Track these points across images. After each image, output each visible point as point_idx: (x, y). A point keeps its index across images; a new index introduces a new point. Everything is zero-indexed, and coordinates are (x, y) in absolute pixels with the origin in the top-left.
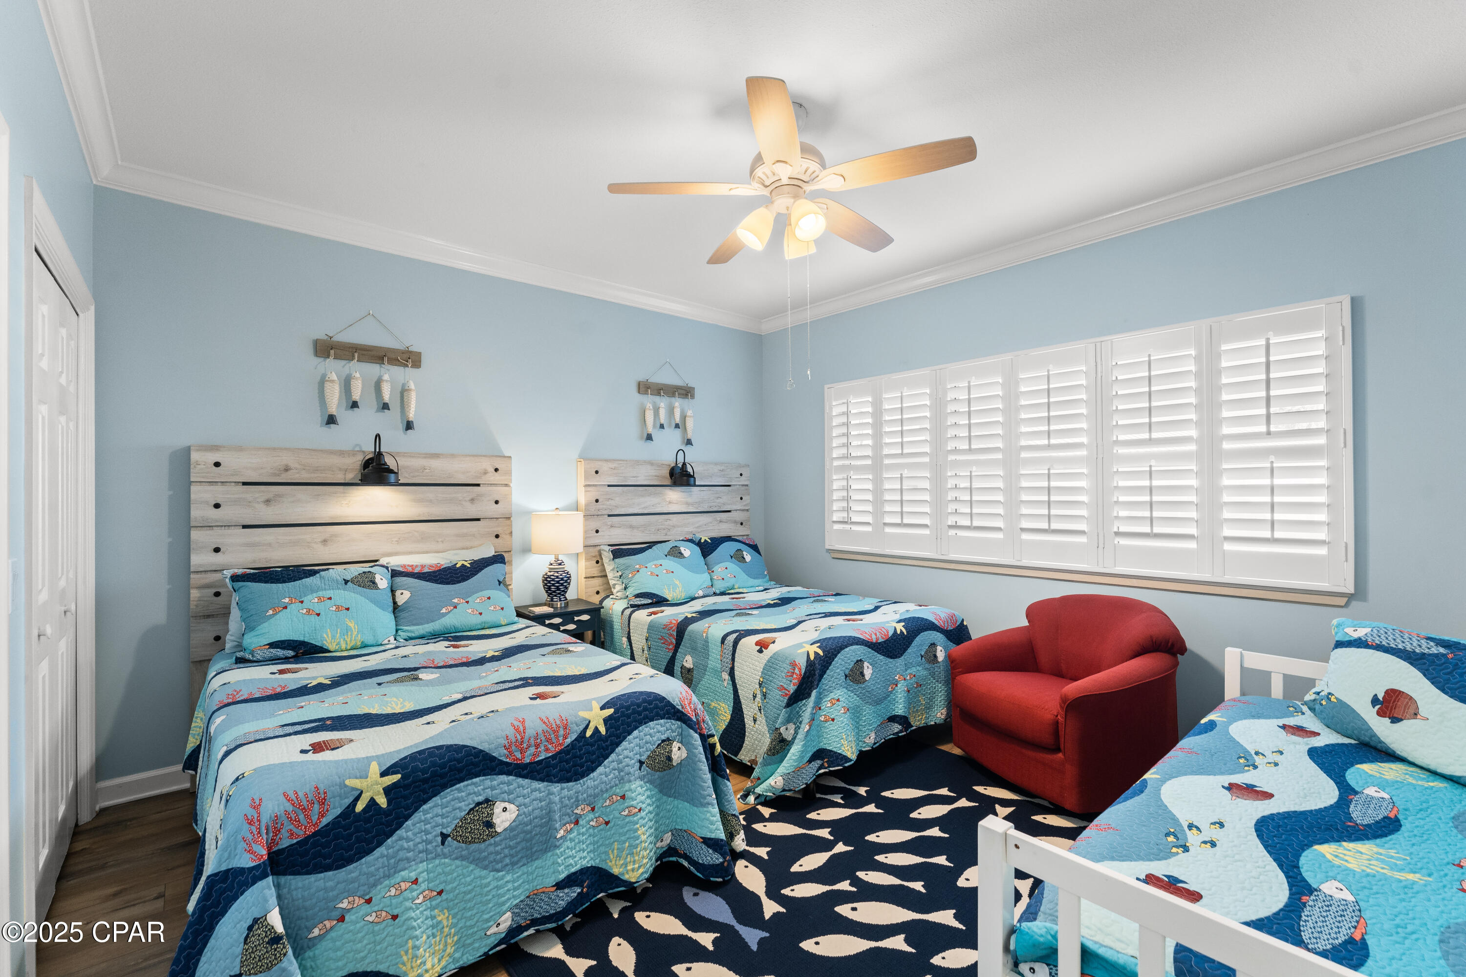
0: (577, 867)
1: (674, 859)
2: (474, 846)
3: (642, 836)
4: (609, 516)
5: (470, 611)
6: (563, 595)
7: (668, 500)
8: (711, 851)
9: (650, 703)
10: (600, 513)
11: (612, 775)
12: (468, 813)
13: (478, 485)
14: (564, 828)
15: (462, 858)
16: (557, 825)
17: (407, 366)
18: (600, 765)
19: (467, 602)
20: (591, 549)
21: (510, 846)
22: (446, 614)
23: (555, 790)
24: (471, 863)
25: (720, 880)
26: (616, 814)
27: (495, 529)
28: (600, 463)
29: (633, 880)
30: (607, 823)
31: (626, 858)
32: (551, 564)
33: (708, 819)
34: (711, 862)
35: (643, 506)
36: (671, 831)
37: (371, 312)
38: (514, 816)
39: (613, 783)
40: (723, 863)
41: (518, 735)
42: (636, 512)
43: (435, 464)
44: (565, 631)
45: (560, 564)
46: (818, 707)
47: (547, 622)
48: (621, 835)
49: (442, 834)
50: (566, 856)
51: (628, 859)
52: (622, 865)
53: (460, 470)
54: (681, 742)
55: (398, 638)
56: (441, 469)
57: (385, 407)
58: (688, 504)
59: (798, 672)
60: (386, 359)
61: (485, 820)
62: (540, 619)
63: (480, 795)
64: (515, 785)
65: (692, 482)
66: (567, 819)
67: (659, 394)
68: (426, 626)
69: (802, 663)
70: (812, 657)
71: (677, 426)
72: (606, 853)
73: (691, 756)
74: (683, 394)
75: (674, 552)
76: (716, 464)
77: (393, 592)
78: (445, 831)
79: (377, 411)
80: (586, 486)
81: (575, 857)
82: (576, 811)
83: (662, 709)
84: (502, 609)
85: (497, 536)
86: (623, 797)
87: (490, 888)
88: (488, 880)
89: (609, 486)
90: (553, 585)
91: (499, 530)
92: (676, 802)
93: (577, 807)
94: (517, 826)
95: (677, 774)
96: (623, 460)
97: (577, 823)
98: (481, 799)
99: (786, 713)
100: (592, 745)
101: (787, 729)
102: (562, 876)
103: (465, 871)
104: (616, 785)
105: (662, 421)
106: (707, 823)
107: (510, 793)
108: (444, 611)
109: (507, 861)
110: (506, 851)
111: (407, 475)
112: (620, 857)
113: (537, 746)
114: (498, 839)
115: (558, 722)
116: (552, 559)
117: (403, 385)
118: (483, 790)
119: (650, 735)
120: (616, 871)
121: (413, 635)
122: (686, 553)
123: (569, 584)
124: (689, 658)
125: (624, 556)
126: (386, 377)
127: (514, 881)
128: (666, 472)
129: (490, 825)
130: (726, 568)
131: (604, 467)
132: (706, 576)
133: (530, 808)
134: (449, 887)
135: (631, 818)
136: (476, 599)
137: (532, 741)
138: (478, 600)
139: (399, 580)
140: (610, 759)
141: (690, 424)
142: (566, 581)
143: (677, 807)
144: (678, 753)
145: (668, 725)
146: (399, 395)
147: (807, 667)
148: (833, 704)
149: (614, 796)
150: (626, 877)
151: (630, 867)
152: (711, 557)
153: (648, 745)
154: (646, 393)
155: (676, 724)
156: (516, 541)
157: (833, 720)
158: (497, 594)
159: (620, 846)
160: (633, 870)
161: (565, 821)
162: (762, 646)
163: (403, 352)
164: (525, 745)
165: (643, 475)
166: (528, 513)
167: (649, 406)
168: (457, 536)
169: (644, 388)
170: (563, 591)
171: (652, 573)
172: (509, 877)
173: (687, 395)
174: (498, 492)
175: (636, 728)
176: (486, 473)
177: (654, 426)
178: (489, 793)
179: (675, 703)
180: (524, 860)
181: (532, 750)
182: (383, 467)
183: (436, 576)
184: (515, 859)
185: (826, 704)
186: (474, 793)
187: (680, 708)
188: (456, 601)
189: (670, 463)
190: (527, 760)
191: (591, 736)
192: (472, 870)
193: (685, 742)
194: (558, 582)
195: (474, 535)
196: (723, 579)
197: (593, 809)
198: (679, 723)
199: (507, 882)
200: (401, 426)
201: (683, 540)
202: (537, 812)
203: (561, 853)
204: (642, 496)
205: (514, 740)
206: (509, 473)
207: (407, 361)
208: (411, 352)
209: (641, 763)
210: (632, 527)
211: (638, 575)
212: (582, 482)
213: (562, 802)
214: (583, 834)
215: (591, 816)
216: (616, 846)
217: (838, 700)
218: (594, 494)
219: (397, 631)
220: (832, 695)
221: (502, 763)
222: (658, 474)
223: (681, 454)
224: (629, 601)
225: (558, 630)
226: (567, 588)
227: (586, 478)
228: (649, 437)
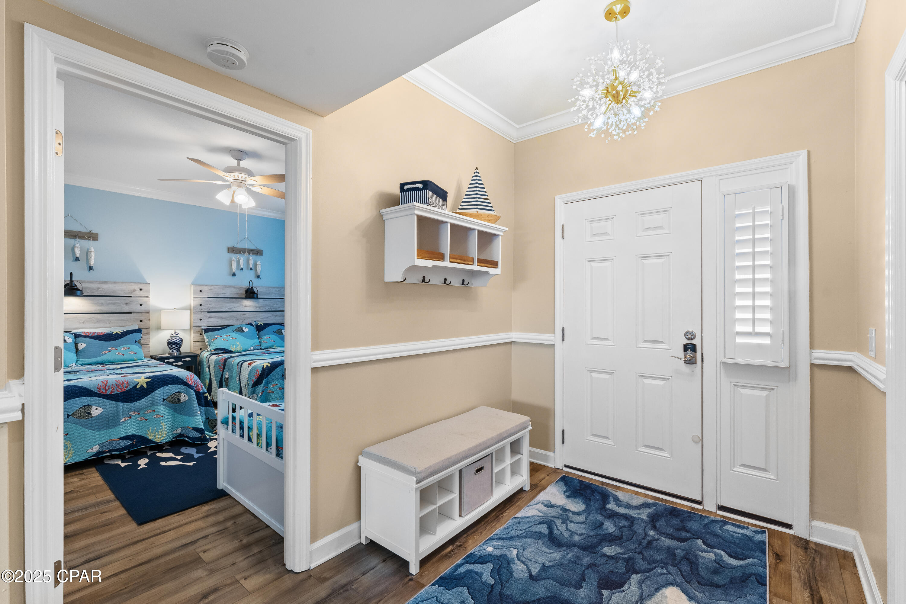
0: (131, 434)
1: (183, 438)
2: (81, 420)
3: (163, 426)
4: (208, 312)
5: (118, 353)
6: (179, 349)
7: (244, 305)
8: (195, 432)
9: (171, 378)
10: (202, 311)
11: (149, 403)
12: (80, 409)
13: (131, 297)
14: (124, 418)
15: (77, 424)
16: (121, 417)
17: (90, 240)
18: (143, 398)
19: (117, 349)
20: (197, 328)
21: (98, 422)
22: (104, 354)
23: (121, 405)
24: (80, 426)
25: (200, 443)
26: (151, 417)
27: (141, 318)
28: (202, 287)
29: (158, 442)
30: (146, 420)
31: (155, 433)
32: (172, 335)
33: (195, 421)
34: (195, 436)
35: (229, 308)
36: (181, 427)
37: (69, 214)
38: (101, 412)
39: (149, 405)
40: (201, 436)
41: (104, 384)
42: (224, 311)
43: (105, 286)
44: (176, 366)
45: (177, 335)
46: (266, 386)
47: (166, 361)
48: (153, 425)
49: (67, 414)
50: (124, 429)
51: (156, 434)
52: (153, 436)
53: (120, 289)
54: (186, 394)
55: (77, 364)
56: (108, 288)
57: (77, 259)
58: (256, 307)
59: (258, 373)
60: (77, 237)
61: (87, 411)
62: (162, 359)
63: (86, 403)
64: (102, 401)
65: (256, 297)
66: (125, 415)
67: (240, 253)
68: (93, 359)
69: (260, 370)
70: (265, 367)
71: (251, 269)
72: (146, 431)
73: (190, 399)
74: (255, 253)
75: (240, 330)
76: (274, 288)
77: (76, 344)
78: (69, 414)
79: (73, 261)
80: (194, 298)
81: (129, 430)
82: (130, 413)
83: (177, 381)
84: (136, 353)
85: (141, 321)
86: (154, 411)
87: (89, 436)
88: (88, 433)
89: (208, 298)
90: (174, 344)
91: (142, 318)
92: (183, 417)
93: (130, 412)
94: (102, 415)
95: (184, 406)
96: (217, 286)
97: (130, 418)
98: (86, 404)
99: (252, 390)
100: (139, 391)
101: (253, 396)
102: (123, 436)
103: (77, 428)
104: (151, 406)
105: (242, 266)
106: (194, 422)
107: (100, 404)
108: (103, 353)
109: (97, 427)
110: (97, 424)
111: (89, 292)
112: (153, 433)
113: (113, 389)
114: (92, 419)
115: (124, 382)
116: (172, 332)
117: (88, 249)
118: (87, 401)
119: (170, 390)
120: (150, 438)
121: (85, 363)
122: (246, 329)
123: (182, 344)
124: (227, 373)
125: (210, 331)
126: (78, 245)
127: (100, 435)
128: (243, 291)
129: (89, 413)
130: (270, 337)
131: (204, 289)
132: (257, 341)
133: (109, 410)
134: (70, 433)
135: (158, 419)
136: (122, 349)
137: (110, 387)
138: (123, 349)
139: (79, 339)
140: (148, 397)
141: (259, 268)
142: (181, 342)
143: (184, 418)
144: (183, 398)
145: (179, 387)
146: (85, 253)
147: (262, 371)
148: (274, 386)
149: (150, 410)
150: (155, 440)
151: (157, 437)
152: (262, 332)
153: (168, 393)
154: (232, 253)
155: (184, 387)
156: (153, 323)
157: (273, 392)
158: (135, 347)
159: (152, 429)
160: (158, 438)
161: (124, 416)
162: (250, 364)
163: (88, 233)
164: (107, 388)
165: (229, 293)
166: (159, 311)
167: (234, 259)
168: (118, 320)
169: (232, 250)
170: (179, 347)
171: (224, 339)
172: (98, 433)
173: (258, 254)
174: (142, 300)
175: (162, 387)
176: (134, 291)
177: (237, 268)
178: (89, 403)
179: (183, 379)
180: (105, 428)
181: (111, 390)
182: (74, 287)
183: (101, 338)
184: (101, 427)
185: (271, 386)
186: (83, 402)
187: (186, 381)
188: (110, 348)
189: (245, 287)
190: (108, 393)
191: (139, 388)
192: (81, 429)
193: (186, 393)
194: (176, 343)
195: (127, 320)
196: (267, 342)
197: (139, 414)
198: (185, 386)
199: (97, 434)
200: (87, 268)
201: (246, 324)
202: (111, 412)
203: (123, 427)
204: (228, 303)
205: (101, 386)
206: (149, 291)
207: (90, 238)
208: (92, 233)
209: (164, 400)
210: (222, 318)
211: (216, 340)
212: (192, 296)
213: (123, 409)
214: (134, 422)
215: (138, 416)
216: (150, 428)
217: (277, 385)
218: (199, 301)
219: (77, 361)
220: (274, 382)
221: (96, 393)
222: (238, 292)
223: (251, 282)
224: (211, 352)
225: (172, 365)
226: (181, 346)
227: (194, 294)
228: (234, 274)
